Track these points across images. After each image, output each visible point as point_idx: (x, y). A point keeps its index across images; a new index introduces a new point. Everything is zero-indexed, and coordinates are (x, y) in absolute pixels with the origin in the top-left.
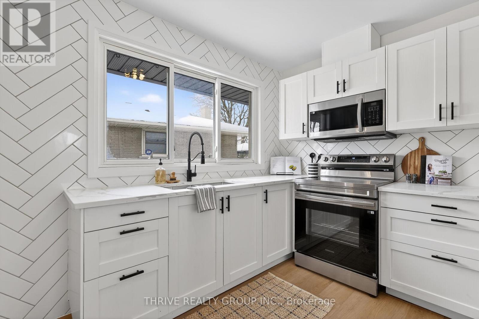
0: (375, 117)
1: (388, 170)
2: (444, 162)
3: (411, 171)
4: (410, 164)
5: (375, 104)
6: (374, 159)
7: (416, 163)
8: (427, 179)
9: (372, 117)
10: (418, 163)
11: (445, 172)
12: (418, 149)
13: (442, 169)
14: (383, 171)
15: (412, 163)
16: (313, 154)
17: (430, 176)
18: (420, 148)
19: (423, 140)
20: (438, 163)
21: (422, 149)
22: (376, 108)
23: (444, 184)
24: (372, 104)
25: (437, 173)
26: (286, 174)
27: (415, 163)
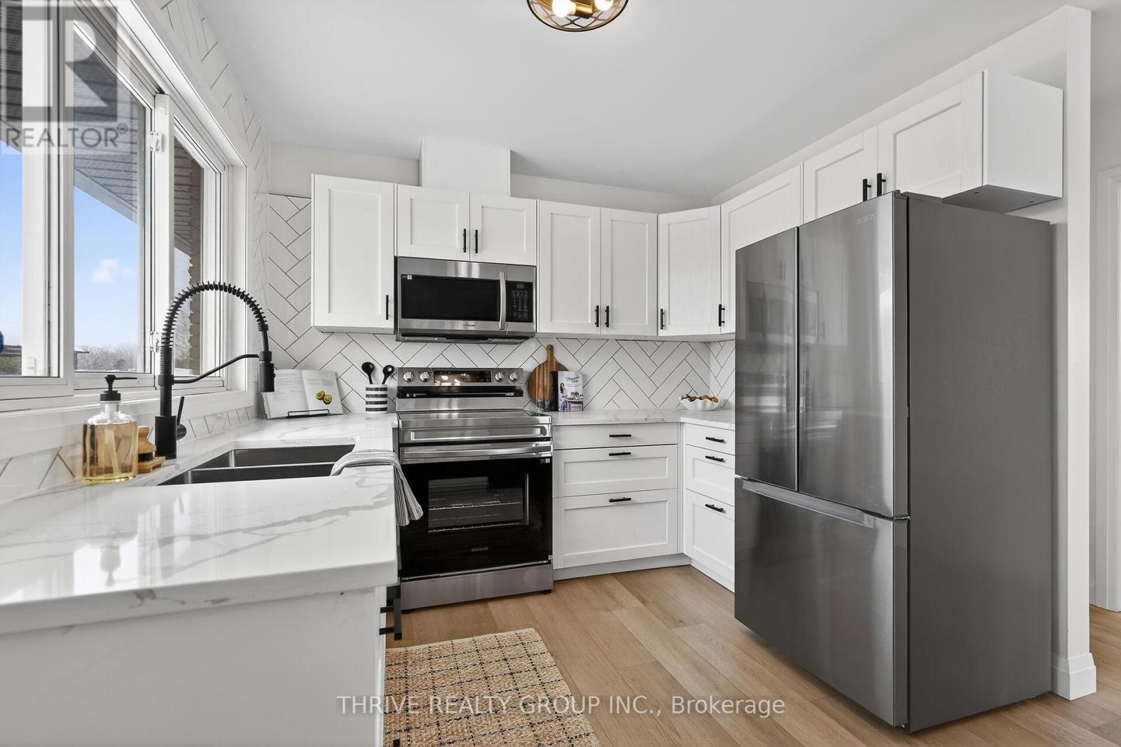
0: (523, 308)
1: (512, 394)
2: (575, 380)
3: (540, 394)
4: (539, 384)
5: (521, 286)
6: (498, 376)
7: (545, 383)
8: (560, 403)
9: (517, 307)
10: (548, 382)
11: (576, 394)
12: (547, 361)
13: (573, 390)
14: (504, 396)
15: (541, 383)
16: (372, 367)
17: (563, 399)
18: (549, 360)
19: (551, 349)
20: (570, 382)
21: (551, 362)
22: (524, 294)
23: (577, 409)
24: (519, 286)
25: (569, 396)
26: (311, 413)
27: (543, 381)
